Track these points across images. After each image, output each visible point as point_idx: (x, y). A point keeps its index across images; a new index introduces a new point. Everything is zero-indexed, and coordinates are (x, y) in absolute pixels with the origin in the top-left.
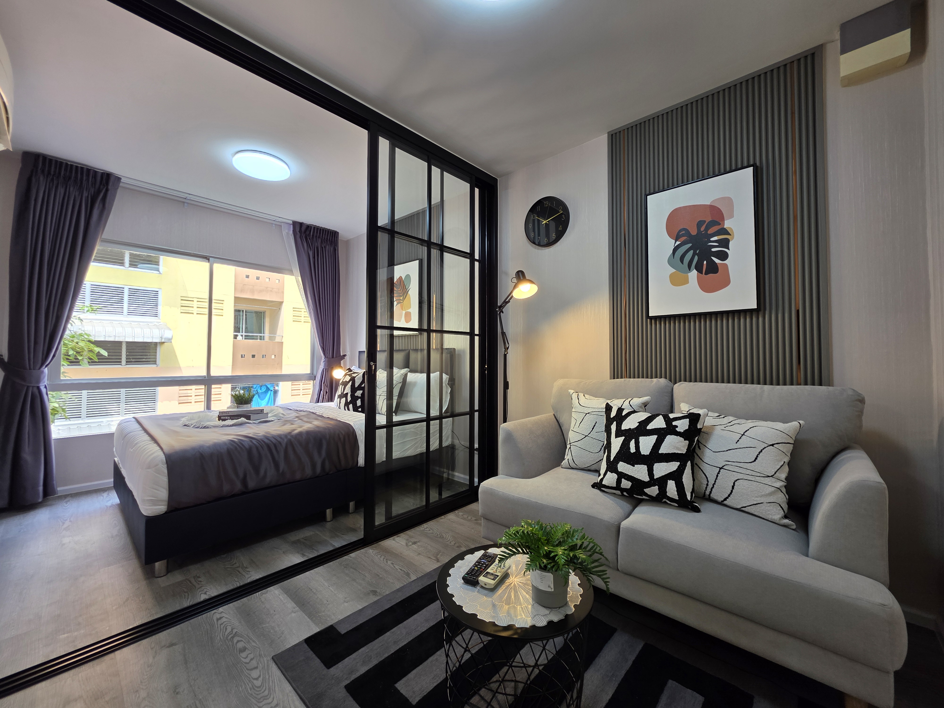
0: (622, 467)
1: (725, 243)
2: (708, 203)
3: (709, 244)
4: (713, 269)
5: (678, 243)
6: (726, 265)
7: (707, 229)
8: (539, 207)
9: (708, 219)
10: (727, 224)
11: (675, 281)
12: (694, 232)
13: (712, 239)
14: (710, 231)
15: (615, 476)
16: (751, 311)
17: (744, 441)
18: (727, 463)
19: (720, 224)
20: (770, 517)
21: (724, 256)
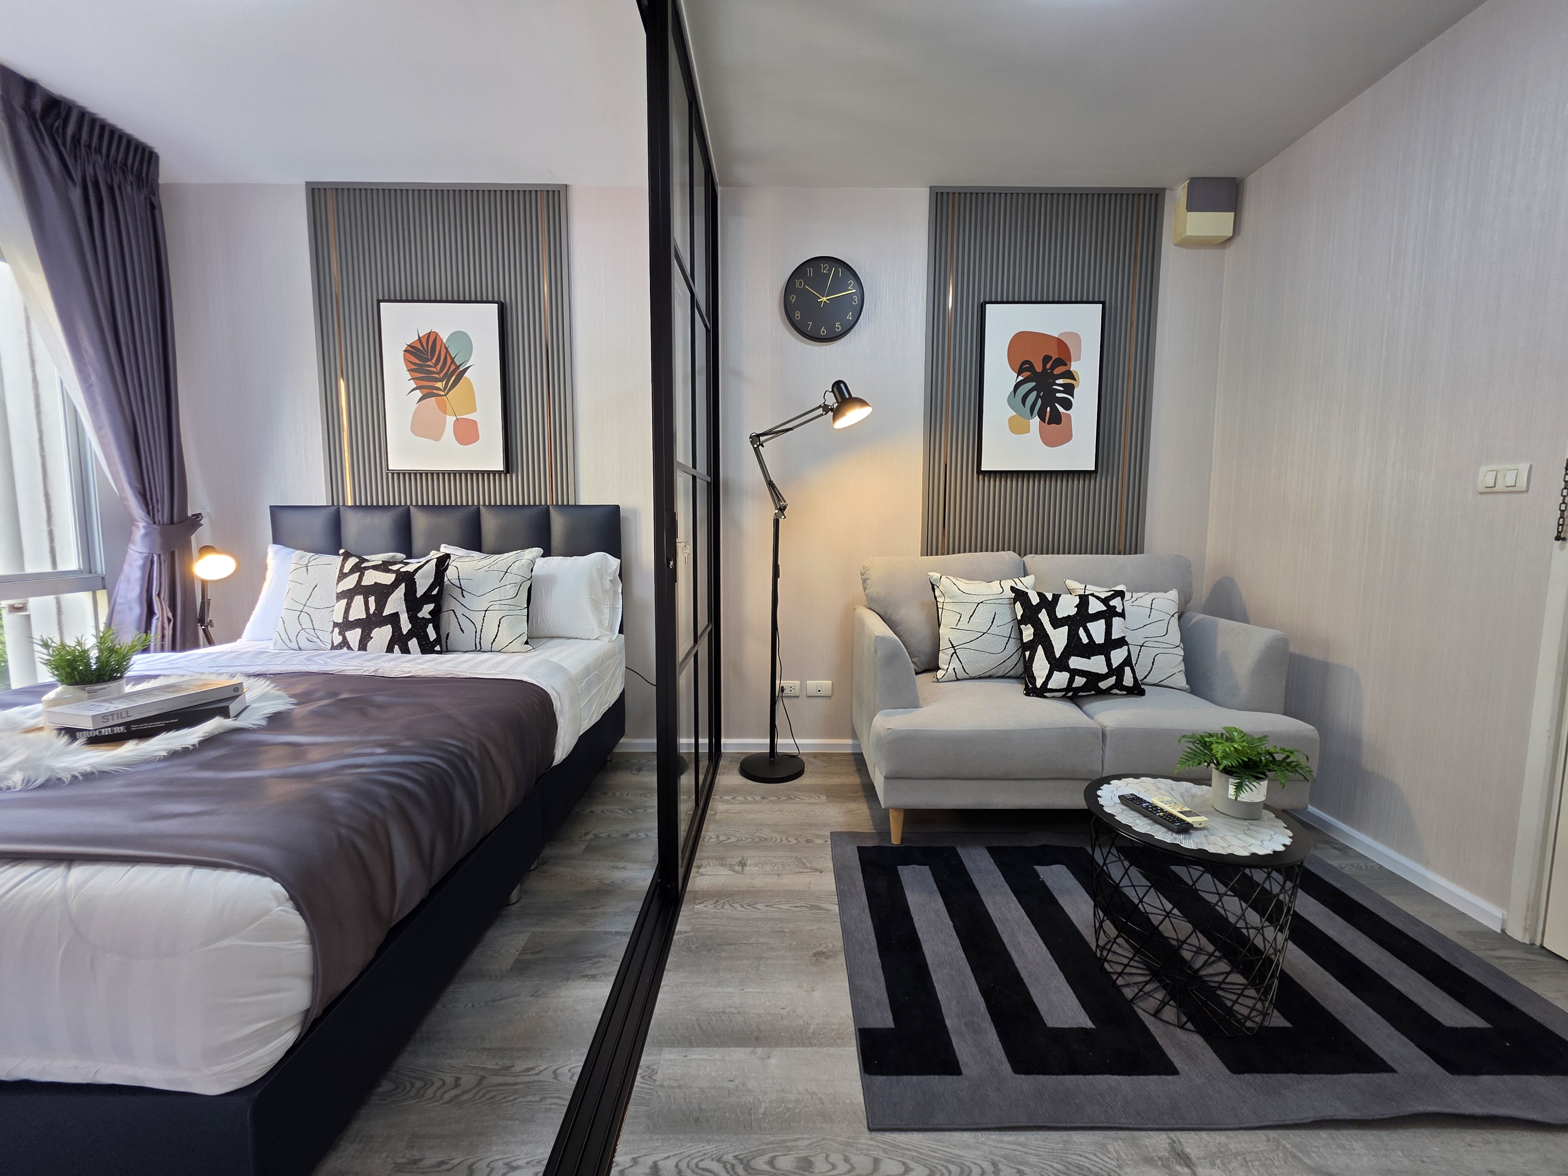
0: (1075, 662)
1: (1069, 389)
2: (1056, 335)
3: (1054, 387)
4: (1056, 419)
5: (1020, 378)
6: (1069, 416)
7: (1053, 367)
8: (810, 271)
9: (1055, 356)
10: (1074, 367)
11: (1017, 427)
12: (1039, 368)
13: (1058, 382)
14: (1057, 371)
15: (1066, 675)
16: (1090, 472)
17: (1155, 616)
18: (1146, 639)
19: (1066, 365)
20: (1179, 686)
21: (1068, 405)
